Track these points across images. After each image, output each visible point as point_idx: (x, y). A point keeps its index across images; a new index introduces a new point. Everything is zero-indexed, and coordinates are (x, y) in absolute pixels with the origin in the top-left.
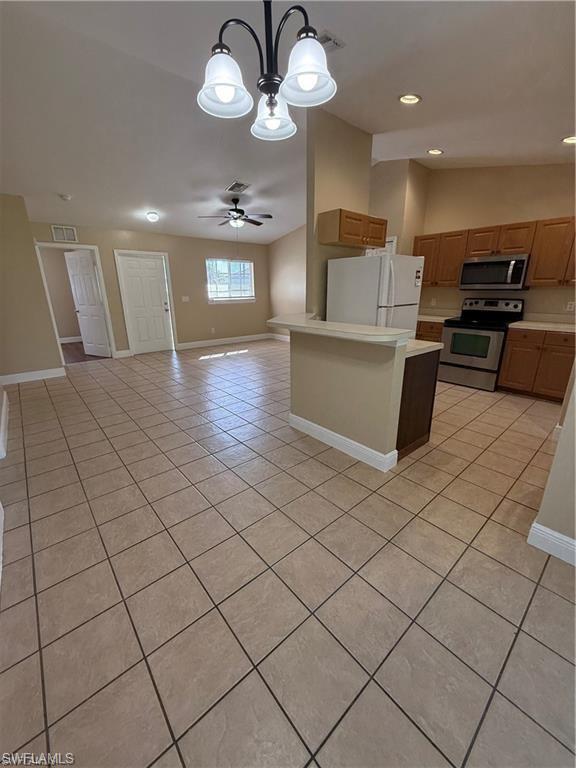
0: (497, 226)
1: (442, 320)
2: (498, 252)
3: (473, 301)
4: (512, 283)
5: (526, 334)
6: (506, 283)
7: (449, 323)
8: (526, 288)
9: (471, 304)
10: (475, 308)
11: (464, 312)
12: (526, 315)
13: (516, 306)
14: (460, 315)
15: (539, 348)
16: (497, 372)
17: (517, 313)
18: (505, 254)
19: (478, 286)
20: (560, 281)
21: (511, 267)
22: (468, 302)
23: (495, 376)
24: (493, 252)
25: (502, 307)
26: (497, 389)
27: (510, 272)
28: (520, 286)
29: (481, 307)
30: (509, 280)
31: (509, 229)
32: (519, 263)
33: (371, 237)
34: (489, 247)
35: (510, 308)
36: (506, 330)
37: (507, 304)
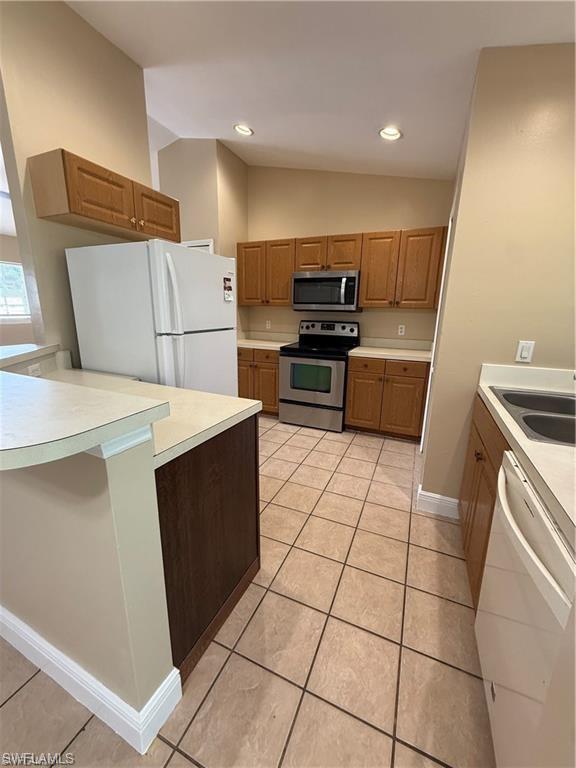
0: (324, 237)
1: (276, 346)
2: (329, 267)
3: (310, 324)
4: (346, 303)
5: (366, 363)
6: (340, 304)
7: (286, 351)
8: (359, 310)
9: (308, 328)
10: (312, 331)
11: (301, 336)
12: (363, 340)
13: (352, 330)
14: (298, 341)
15: (380, 380)
16: (343, 409)
17: (354, 337)
18: (336, 269)
19: (314, 307)
20: (391, 303)
21: (343, 285)
22: (305, 325)
23: (341, 413)
24: (323, 267)
25: (338, 331)
26: (345, 428)
27: (343, 290)
28: (353, 307)
29: (317, 330)
30: (343, 301)
31: (336, 241)
32: (350, 280)
33: (148, 221)
34: (319, 261)
35: (346, 333)
36: (346, 359)
37: (344, 328)
